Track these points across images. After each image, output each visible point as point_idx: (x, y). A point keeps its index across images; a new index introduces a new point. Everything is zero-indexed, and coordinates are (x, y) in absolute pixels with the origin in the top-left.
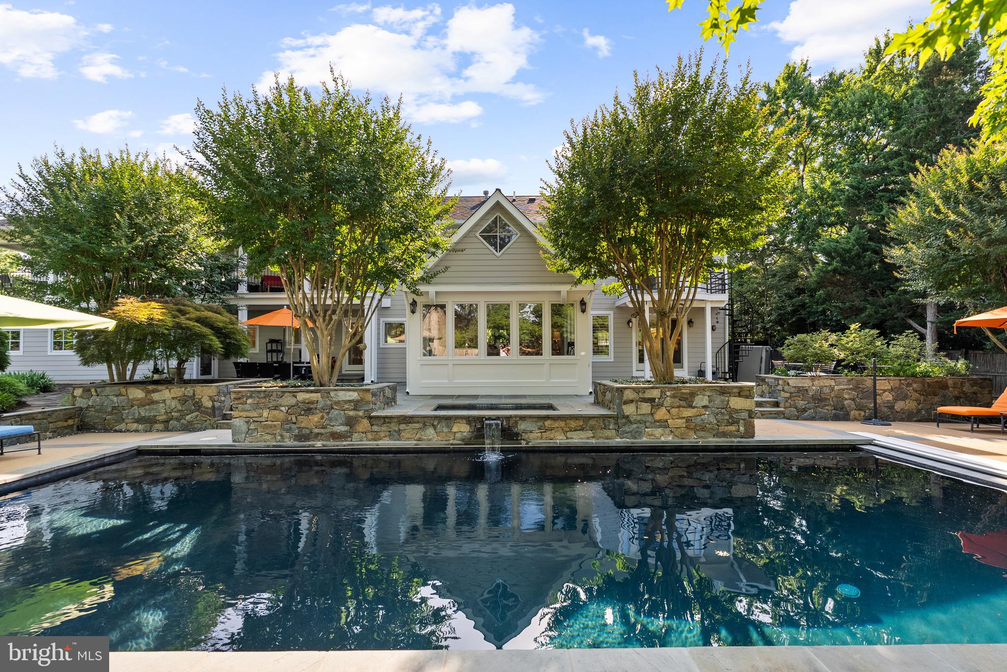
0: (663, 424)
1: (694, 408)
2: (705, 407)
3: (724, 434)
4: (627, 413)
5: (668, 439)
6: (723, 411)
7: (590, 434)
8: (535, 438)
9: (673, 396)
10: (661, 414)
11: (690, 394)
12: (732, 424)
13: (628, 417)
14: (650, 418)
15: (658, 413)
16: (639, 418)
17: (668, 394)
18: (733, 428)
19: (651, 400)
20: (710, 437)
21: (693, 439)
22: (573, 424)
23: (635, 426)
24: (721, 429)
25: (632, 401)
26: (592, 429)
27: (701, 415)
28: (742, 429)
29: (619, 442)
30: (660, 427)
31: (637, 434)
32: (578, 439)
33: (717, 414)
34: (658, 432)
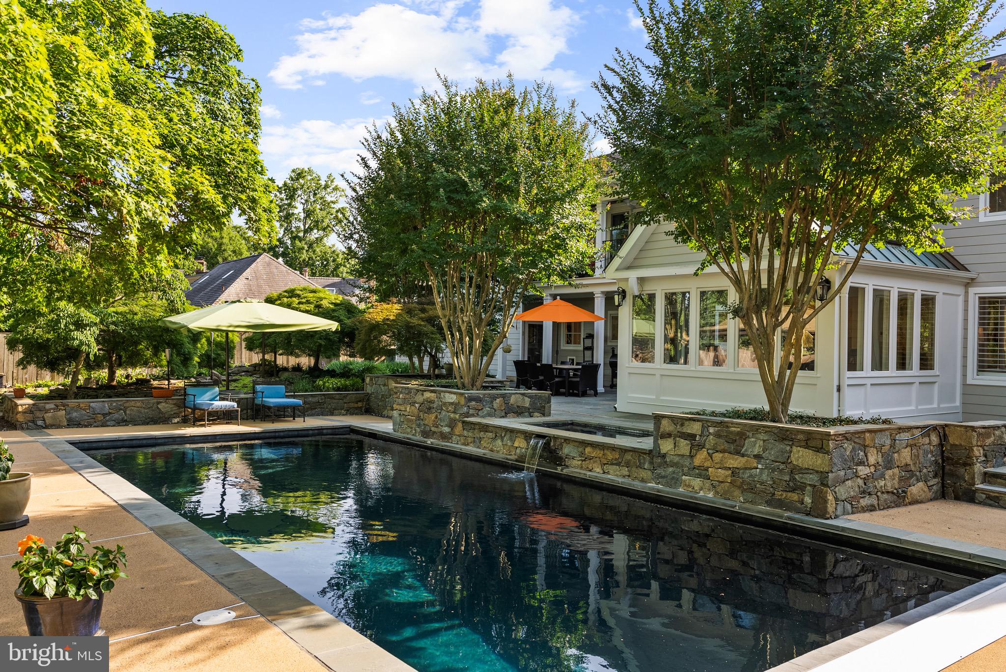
0: (702, 472)
1: (743, 456)
2: (758, 457)
3: (781, 504)
4: (663, 451)
5: (707, 495)
6: (782, 467)
7: (625, 471)
8: (575, 468)
9: (718, 435)
10: (701, 458)
11: (738, 433)
12: (793, 490)
13: (664, 456)
14: (687, 462)
15: (698, 456)
16: (676, 459)
17: (711, 430)
18: (795, 497)
19: (691, 437)
20: (760, 504)
21: (738, 503)
22: (610, 455)
23: (671, 469)
24: (779, 494)
25: (669, 435)
26: (628, 465)
27: (751, 469)
28: (808, 500)
29: (653, 489)
30: (699, 476)
31: (675, 481)
32: (615, 476)
33: (773, 470)
34: (697, 482)
